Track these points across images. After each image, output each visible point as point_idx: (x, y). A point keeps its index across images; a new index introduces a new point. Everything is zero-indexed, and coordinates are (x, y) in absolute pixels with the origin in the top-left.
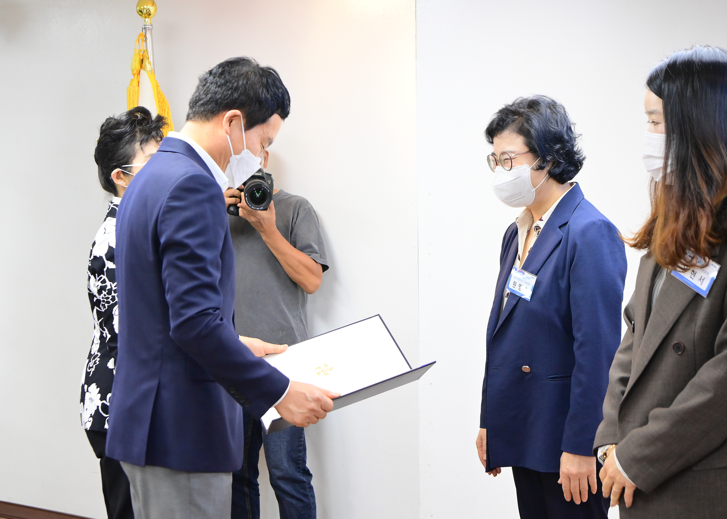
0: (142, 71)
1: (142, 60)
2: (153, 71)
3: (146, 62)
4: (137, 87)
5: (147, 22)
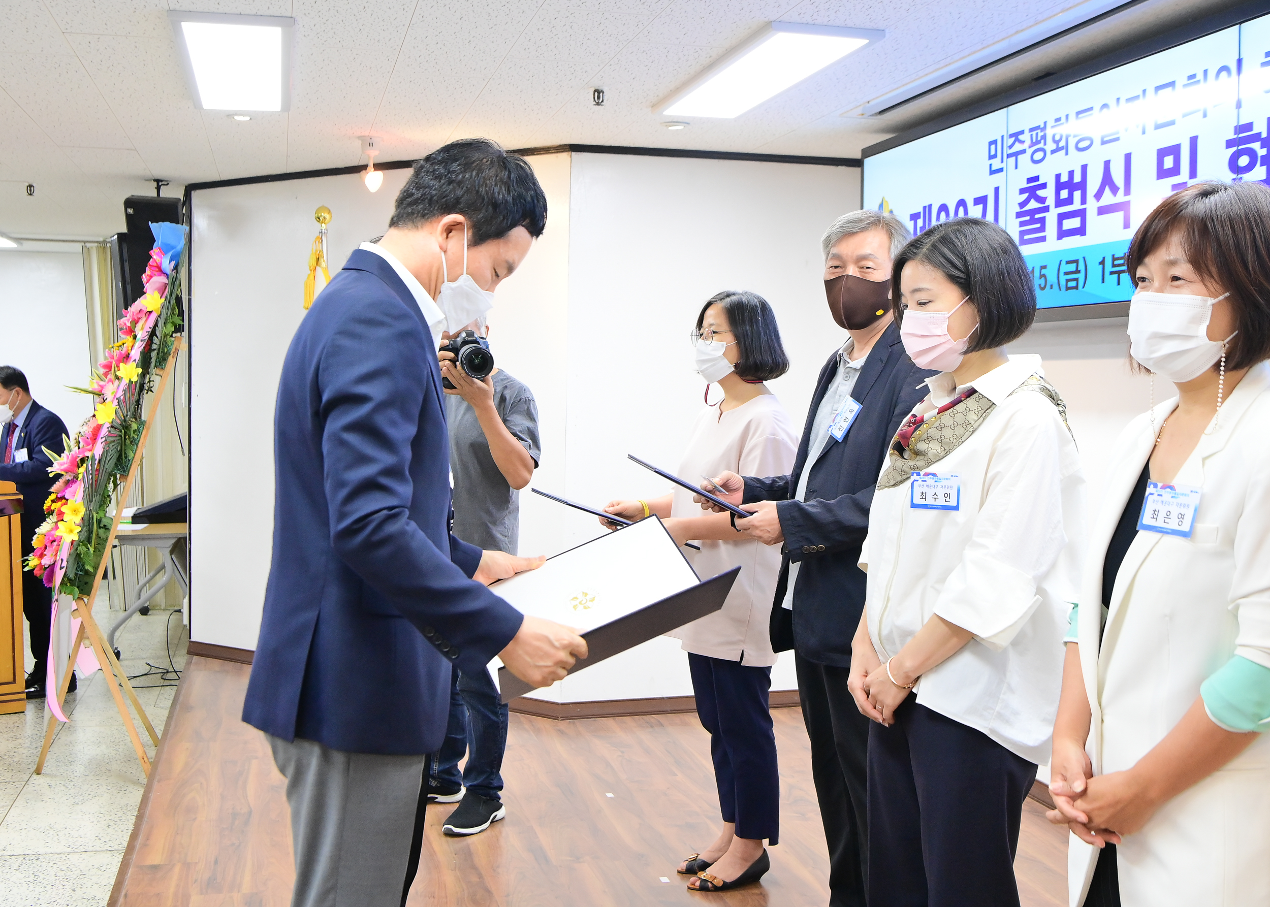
0: (318, 268)
1: (318, 259)
3: (321, 260)
4: (313, 281)
5: (323, 226)
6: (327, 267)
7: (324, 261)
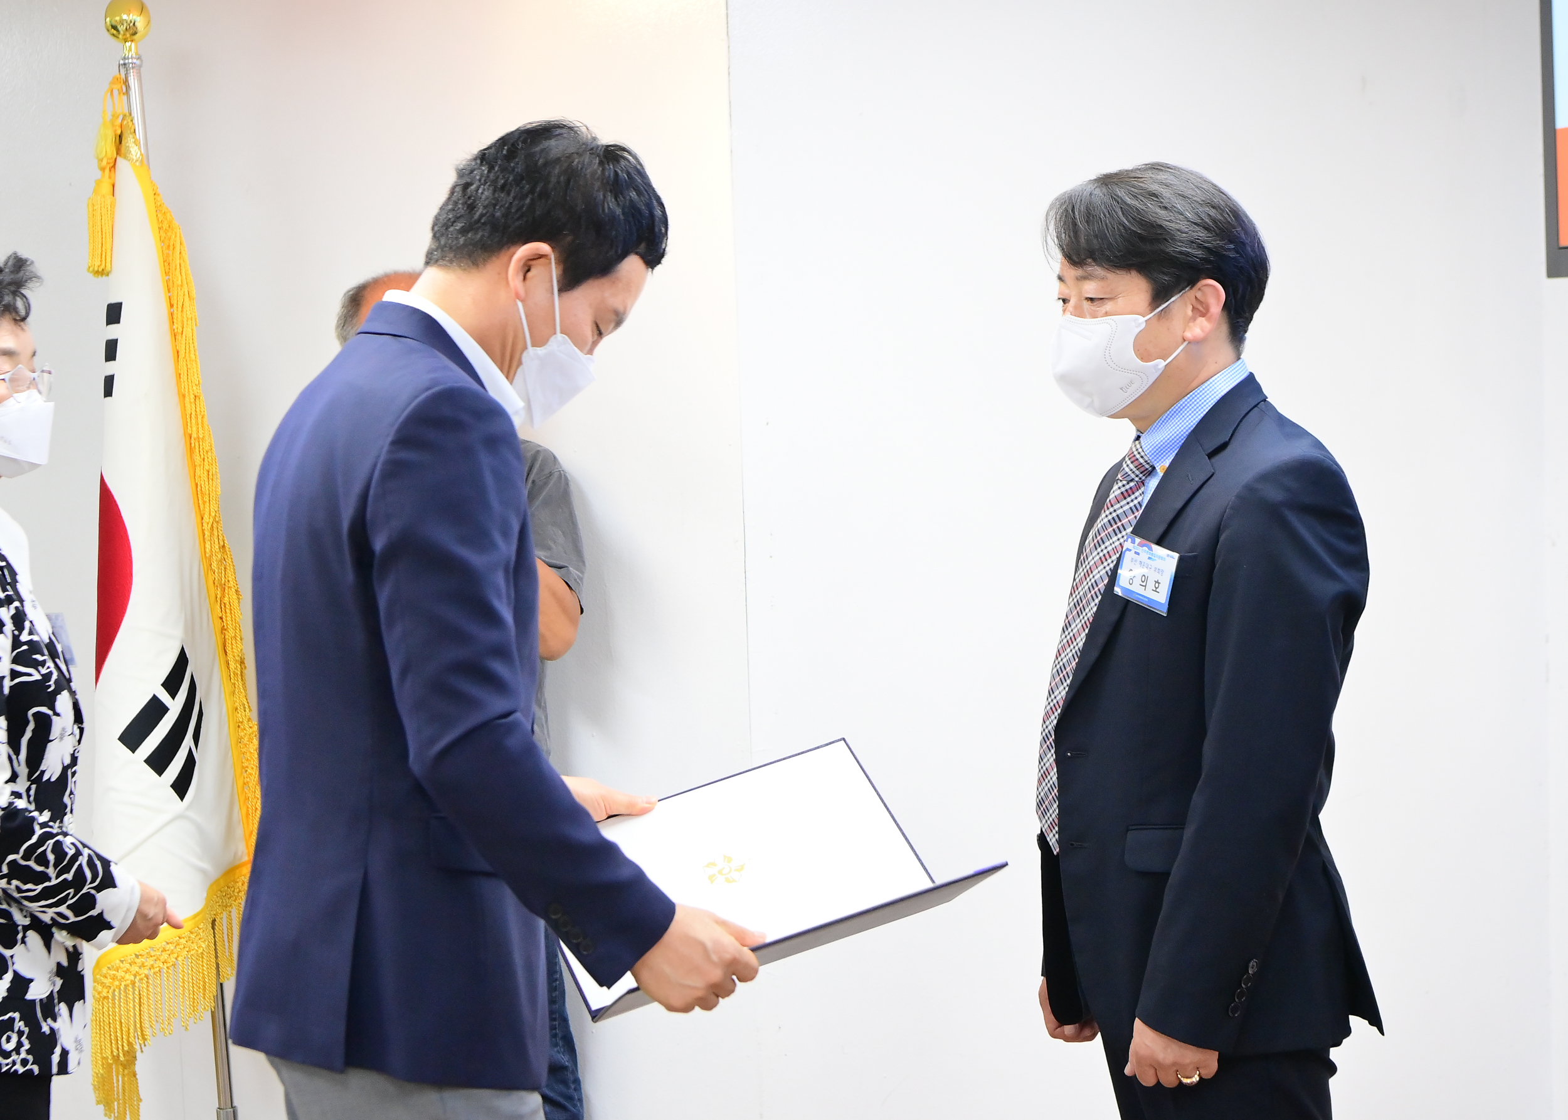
0: (120, 160)
1: (120, 137)
2: (145, 161)
3: (129, 141)
4: (110, 197)
5: (130, 50)
6: (145, 156)
7: (137, 143)
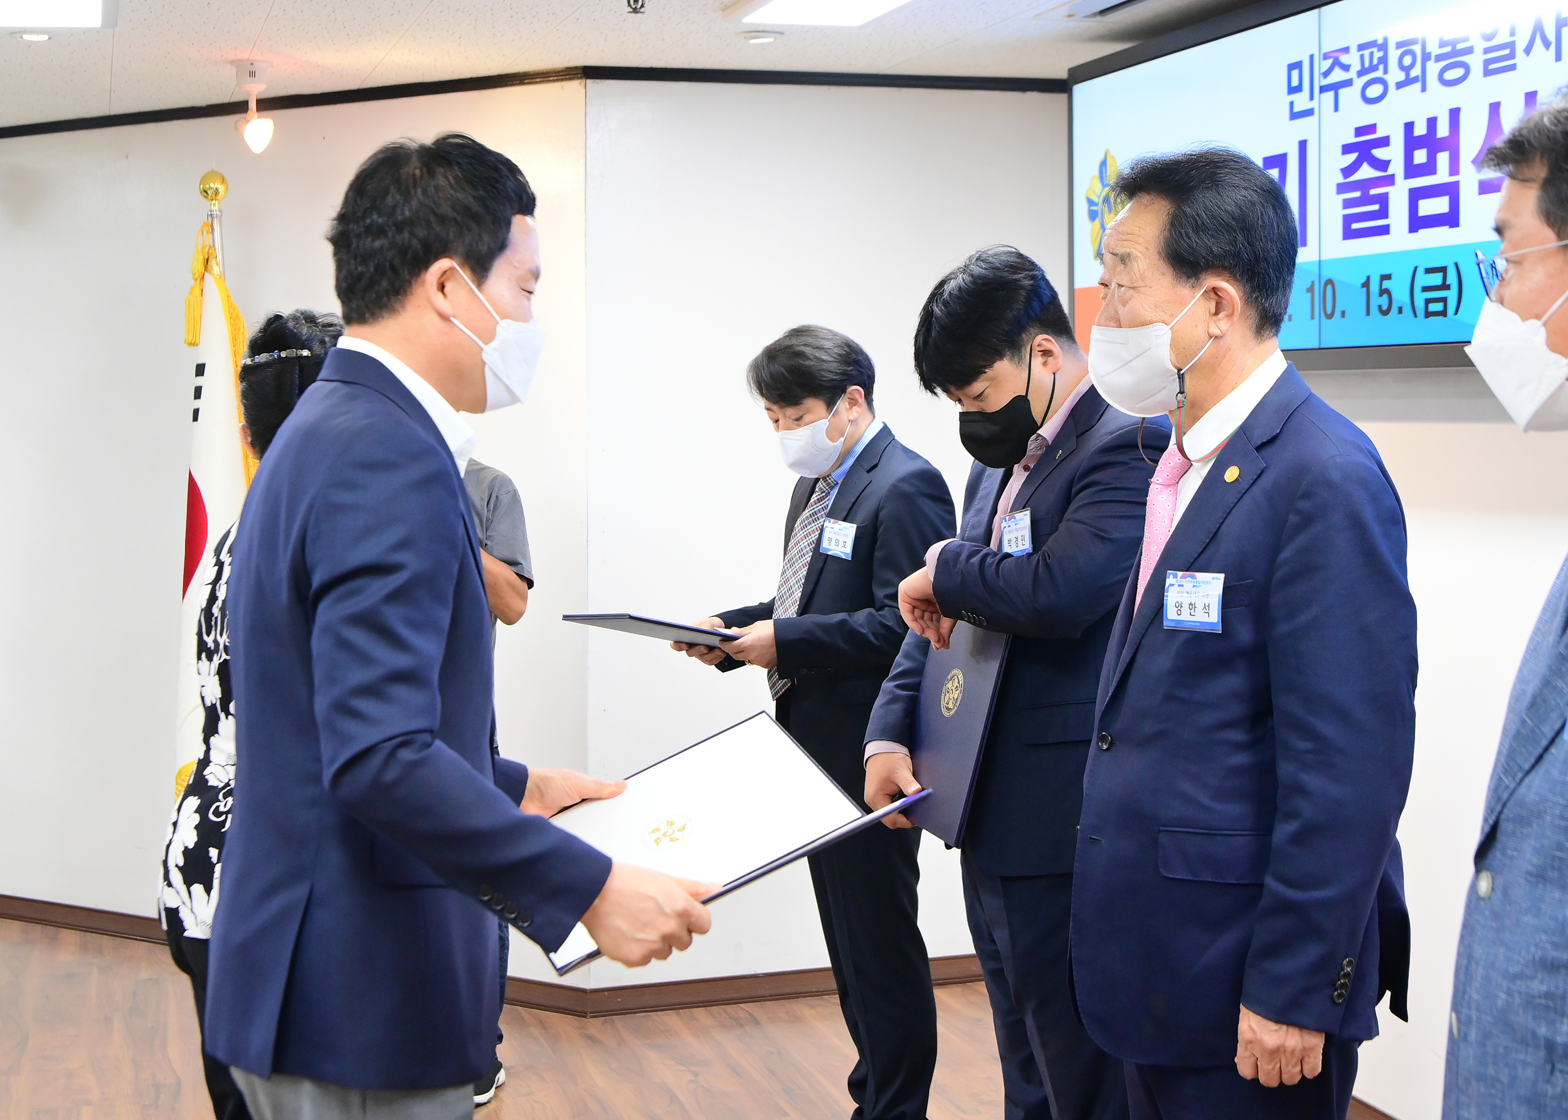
0: (206, 274)
1: (207, 260)
2: (223, 275)
3: (213, 263)
4: (199, 297)
5: (214, 205)
6: (222, 273)
7: (217, 264)
